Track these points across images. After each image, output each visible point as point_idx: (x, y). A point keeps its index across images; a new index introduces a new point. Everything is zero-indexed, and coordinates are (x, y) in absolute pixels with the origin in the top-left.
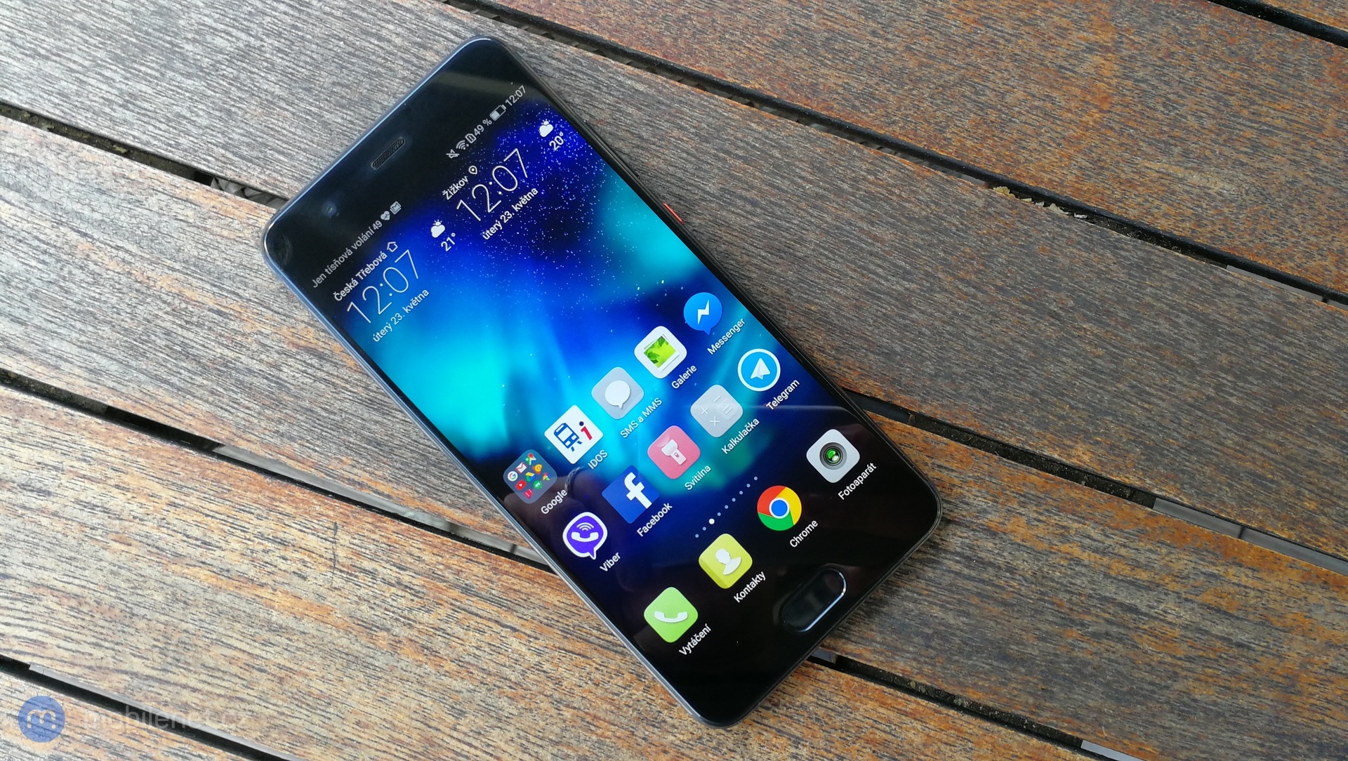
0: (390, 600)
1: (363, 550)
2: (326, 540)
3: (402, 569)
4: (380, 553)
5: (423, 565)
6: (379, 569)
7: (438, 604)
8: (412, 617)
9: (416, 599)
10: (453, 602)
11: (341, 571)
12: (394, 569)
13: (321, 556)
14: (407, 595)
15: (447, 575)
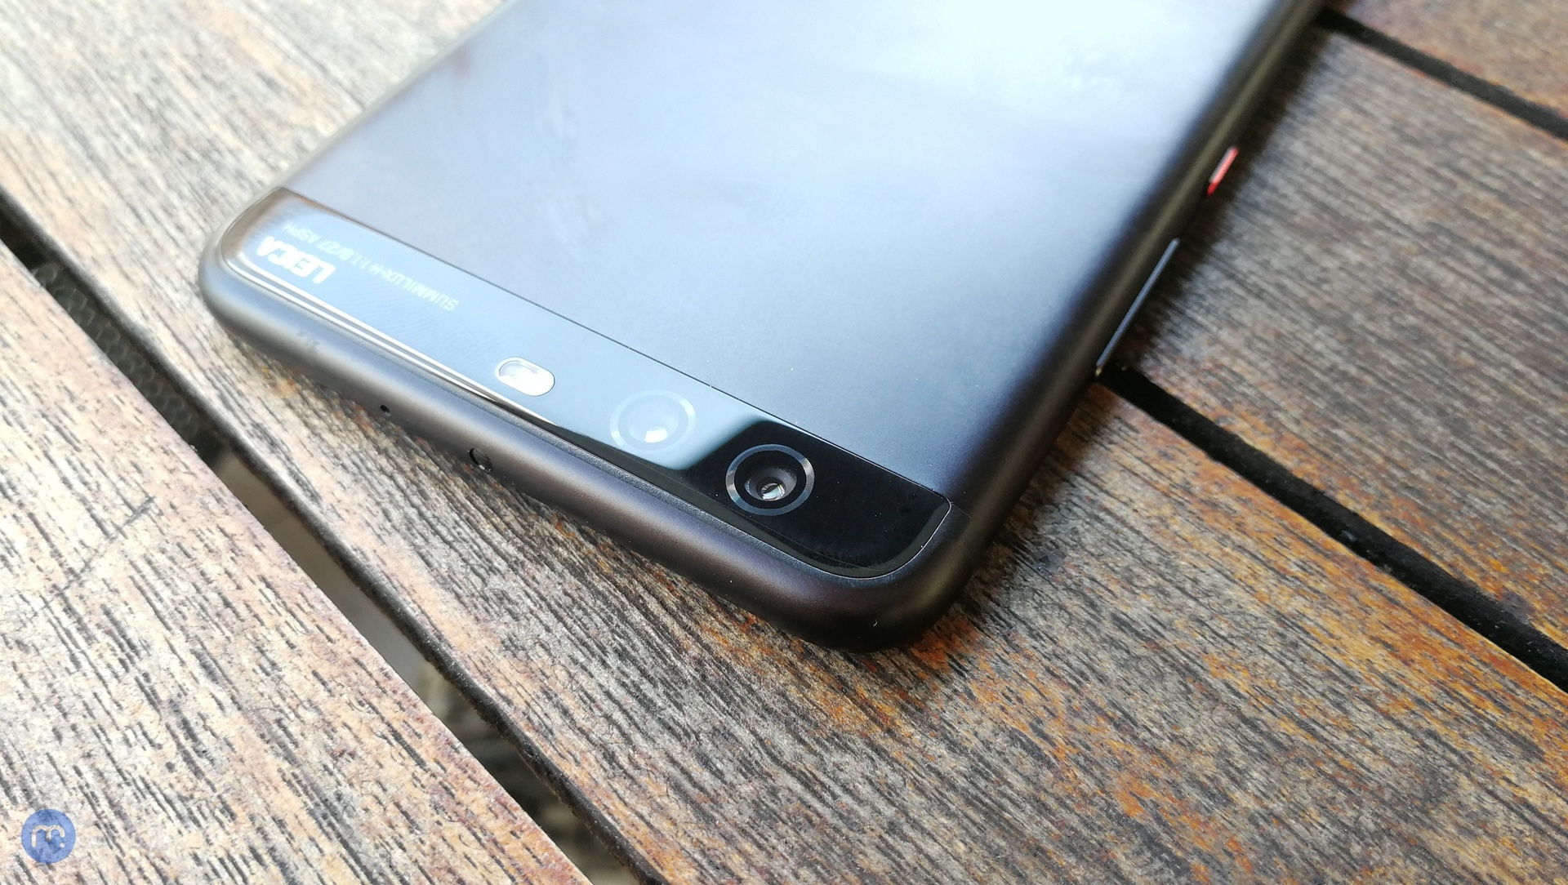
0: (115, 736)
1: (159, 586)
2: (99, 524)
3: (210, 674)
4: (190, 612)
5: (268, 688)
6: (159, 645)
7: (226, 809)
8: (132, 811)
9: (181, 766)
10: (271, 828)
11: (69, 610)
12: (192, 662)
13: (56, 554)
14: (170, 747)
15: (308, 744)
